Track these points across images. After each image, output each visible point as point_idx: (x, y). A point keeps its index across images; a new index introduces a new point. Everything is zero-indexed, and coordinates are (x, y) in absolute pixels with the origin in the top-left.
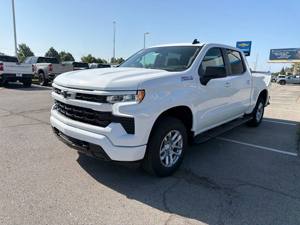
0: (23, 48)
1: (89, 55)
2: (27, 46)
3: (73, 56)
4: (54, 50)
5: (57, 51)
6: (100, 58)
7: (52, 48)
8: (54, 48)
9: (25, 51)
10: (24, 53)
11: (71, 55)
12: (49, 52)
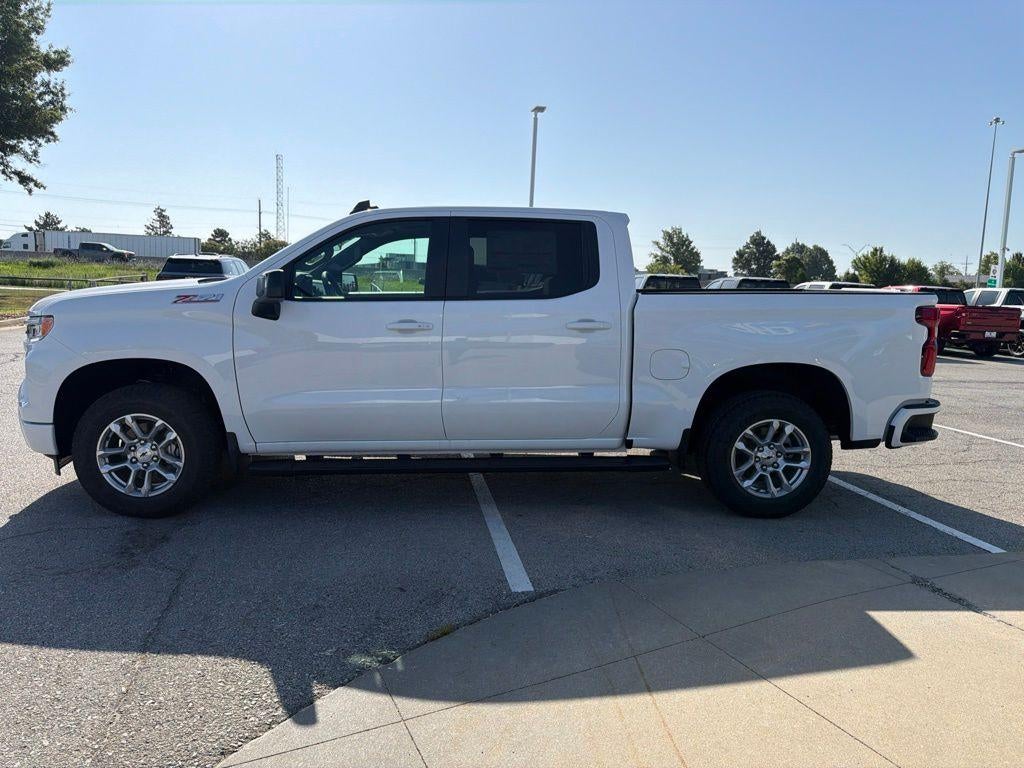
0: (672, 242)
1: (876, 250)
2: (684, 233)
3: (831, 256)
4: (764, 238)
5: (772, 243)
6: (917, 259)
7: (758, 233)
8: (763, 234)
9: (678, 250)
10: (674, 255)
11: (823, 254)
12: (747, 247)
